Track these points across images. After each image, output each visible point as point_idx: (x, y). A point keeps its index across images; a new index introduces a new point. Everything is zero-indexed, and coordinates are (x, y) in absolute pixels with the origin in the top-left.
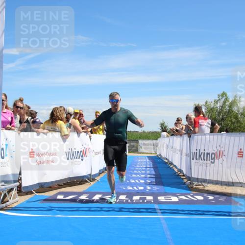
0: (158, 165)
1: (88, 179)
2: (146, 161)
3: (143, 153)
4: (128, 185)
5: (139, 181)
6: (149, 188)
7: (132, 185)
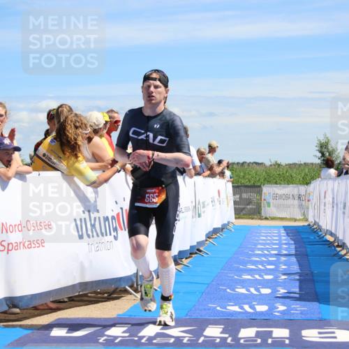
0: (309, 249)
1: (131, 287)
2: (280, 240)
3: (273, 219)
4: (230, 300)
5: (258, 290)
6: (282, 308)
7: (239, 300)
